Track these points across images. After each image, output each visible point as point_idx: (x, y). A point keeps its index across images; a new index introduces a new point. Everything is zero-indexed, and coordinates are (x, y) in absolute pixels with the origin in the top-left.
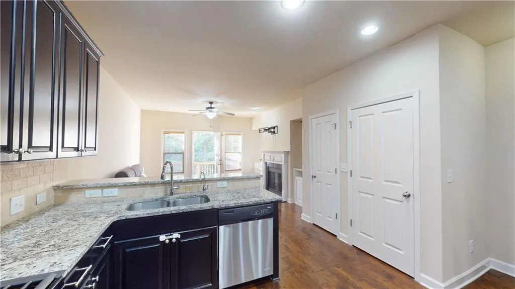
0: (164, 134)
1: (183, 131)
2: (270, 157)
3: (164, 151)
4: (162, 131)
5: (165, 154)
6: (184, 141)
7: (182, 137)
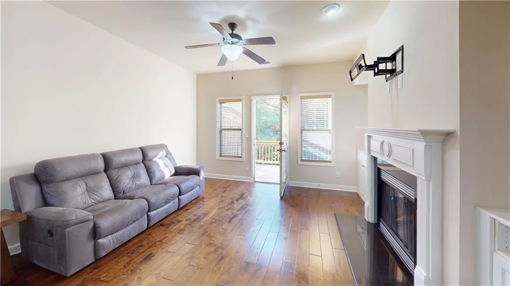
0: (221, 103)
1: (239, 98)
2: (382, 143)
3: (221, 127)
4: (217, 99)
5: (221, 131)
6: (241, 112)
7: (238, 107)
